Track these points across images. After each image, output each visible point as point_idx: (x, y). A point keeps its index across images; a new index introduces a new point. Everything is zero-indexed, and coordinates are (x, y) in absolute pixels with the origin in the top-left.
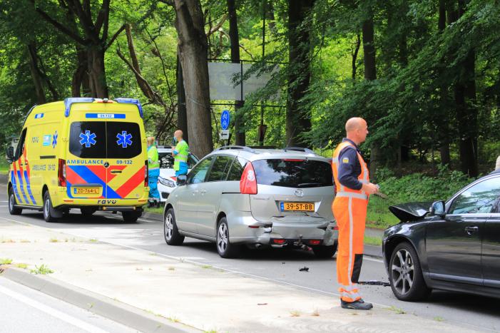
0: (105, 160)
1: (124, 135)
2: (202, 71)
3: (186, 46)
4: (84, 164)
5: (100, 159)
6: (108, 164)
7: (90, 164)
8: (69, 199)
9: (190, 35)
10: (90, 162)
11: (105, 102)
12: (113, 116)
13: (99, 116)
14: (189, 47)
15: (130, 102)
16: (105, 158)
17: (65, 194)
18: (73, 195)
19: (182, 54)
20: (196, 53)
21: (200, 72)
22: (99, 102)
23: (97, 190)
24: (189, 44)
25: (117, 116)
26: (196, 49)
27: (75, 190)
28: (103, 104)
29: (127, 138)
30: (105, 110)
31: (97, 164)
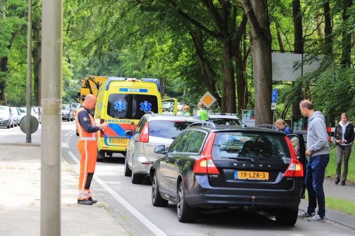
0: (131, 121)
1: (146, 103)
2: (266, 59)
3: (254, 41)
4: (117, 123)
5: (128, 120)
6: (133, 123)
7: (121, 123)
8: (105, 146)
9: (256, 33)
10: (121, 121)
11: (134, 81)
12: (138, 90)
13: (129, 90)
14: (256, 41)
15: (152, 82)
16: (131, 119)
17: (103, 142)
18: (109, 143)
19: (252, 46)
20: (262, 45)
21: (264, 60)
22: (129, 81)
23: (125, 141)
24: (256, 40)
25: (141, 90)
26: (262, 43)
27: (110, 140)
28: (132, 82)
29: (148, 106)
30: (134, 86)
31: (125, 123)
